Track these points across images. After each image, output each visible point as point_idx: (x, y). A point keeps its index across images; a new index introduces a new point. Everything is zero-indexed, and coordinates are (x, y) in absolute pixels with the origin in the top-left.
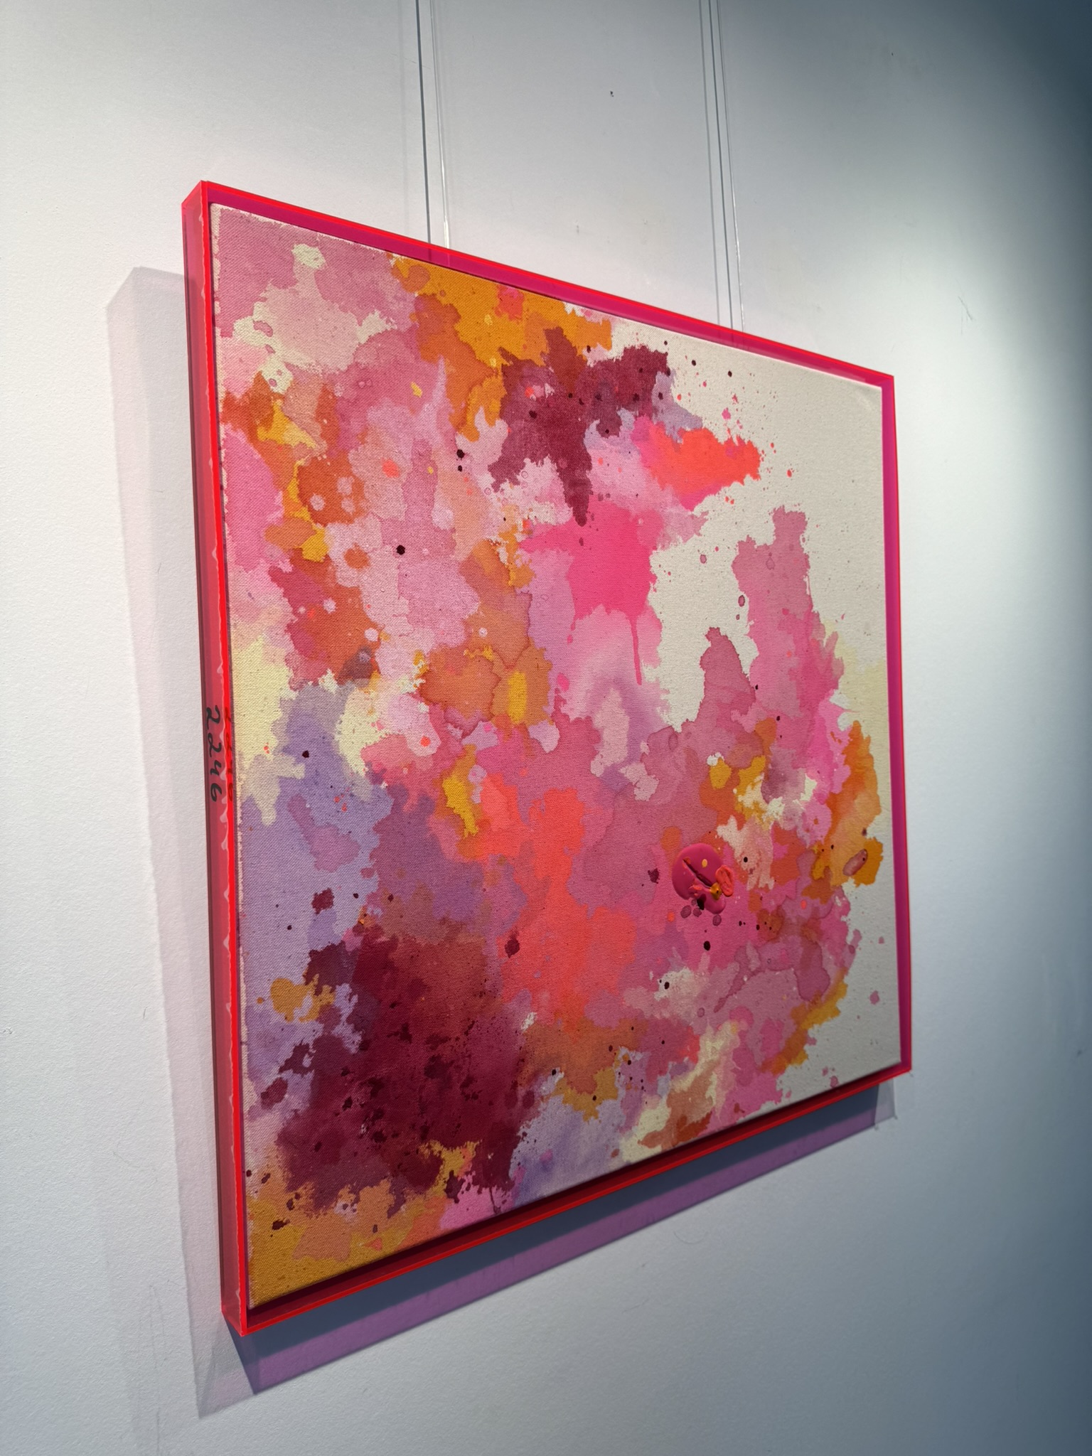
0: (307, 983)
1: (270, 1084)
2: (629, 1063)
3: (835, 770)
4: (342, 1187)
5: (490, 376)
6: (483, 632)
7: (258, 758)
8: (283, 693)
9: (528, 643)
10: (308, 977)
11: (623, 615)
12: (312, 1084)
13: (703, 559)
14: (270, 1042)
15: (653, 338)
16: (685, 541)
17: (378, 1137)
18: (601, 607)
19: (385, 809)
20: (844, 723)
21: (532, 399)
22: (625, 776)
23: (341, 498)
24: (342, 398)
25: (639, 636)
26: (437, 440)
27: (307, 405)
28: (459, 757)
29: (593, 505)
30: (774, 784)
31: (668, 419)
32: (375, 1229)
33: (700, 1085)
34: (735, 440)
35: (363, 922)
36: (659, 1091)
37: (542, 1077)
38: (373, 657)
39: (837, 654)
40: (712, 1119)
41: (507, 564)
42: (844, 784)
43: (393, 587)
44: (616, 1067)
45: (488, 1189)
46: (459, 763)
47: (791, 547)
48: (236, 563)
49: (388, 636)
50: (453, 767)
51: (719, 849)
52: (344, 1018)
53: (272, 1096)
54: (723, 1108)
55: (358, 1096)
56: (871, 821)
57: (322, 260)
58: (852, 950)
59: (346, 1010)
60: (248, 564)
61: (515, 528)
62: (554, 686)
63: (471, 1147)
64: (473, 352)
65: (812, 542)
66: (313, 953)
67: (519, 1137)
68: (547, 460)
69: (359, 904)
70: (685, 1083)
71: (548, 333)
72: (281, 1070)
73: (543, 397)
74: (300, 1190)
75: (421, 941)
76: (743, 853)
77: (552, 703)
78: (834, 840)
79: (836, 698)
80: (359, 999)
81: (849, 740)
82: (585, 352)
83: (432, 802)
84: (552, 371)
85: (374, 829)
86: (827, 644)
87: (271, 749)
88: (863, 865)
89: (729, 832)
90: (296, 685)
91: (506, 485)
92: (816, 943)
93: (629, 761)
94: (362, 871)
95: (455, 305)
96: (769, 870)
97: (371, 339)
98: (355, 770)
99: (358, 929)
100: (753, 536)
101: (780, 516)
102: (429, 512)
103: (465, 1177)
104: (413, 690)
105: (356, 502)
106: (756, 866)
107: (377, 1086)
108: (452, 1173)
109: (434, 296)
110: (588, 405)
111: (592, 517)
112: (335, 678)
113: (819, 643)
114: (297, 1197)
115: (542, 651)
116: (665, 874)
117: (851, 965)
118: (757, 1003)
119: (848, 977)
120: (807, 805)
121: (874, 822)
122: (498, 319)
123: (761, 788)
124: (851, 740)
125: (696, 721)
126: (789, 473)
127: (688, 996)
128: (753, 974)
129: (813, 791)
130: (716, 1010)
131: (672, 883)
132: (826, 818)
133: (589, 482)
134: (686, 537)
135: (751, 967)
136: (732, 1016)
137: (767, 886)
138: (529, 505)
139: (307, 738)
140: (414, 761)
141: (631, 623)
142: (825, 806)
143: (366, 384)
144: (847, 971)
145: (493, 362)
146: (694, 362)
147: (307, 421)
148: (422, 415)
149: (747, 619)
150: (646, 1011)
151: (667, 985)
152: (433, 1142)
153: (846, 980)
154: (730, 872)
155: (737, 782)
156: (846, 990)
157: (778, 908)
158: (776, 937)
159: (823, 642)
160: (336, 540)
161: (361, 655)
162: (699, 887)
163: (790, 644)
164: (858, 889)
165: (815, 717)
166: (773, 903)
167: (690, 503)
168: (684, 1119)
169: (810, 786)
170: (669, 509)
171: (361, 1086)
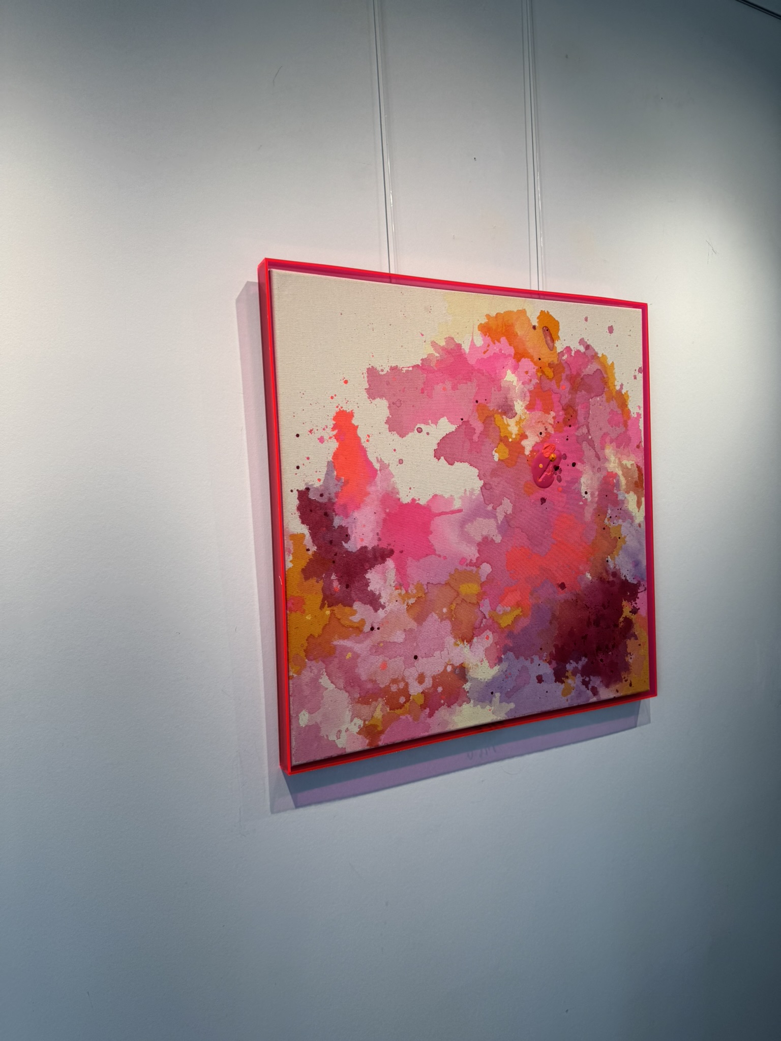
0: (564, 682)
1: (591, 692)
2: (611, 517)
3: (503, 352)
4: (625, 660)
5: (335, 614)
6: (444, 610)
7: (493, 713)
8: (472, 706)
9: (447, 584)
10: (562, 682)
11: (432, 522)
12: (594, 676)
13: (401, 461)
14: (580, 694)
15: (291, 503)
16: (393, 476)
17: (613, 646)
18: (430, 537)
19: (511, 654)
20: (479, 341)
21: (340, 587)
22: (502, 520)
23: (399, 689)
24: (359, 693)
25: (440, 511)
26: (368, 643)
27: (365, 710)
28: (493, 620)
29: (384, 545)
30: (507, 410)
31: (333, 489)
32: (640, 645)
33: (626, 472)
34: (335, 432)
35: (548, 661)
36: (623, 499)
37: (608, 568)
38: (457, 667)
39: (442, 343)
40: (639, 464)
41: (415, 599)
42: (510, 345)
43: (431, 659)
44: (611, 526)
45: (638, 594)
46: (495, 619)
47: (388, 383)
48: (428, 732)
49: (450, 661)
50: (497, 622)
51: (535, 454)
53: (595, 692)
54: (636, 456)
55: (601, 656)
56: (529, 320)
57: (304, 712)
58: (588, 347)
59: (574, 664)
60: (428, 727)
61: (400, 594)
62: (464, 567)
64: (326, 625)
65: (383, 366)
66: (556, 681)
67: (625, 579)
68: (368, 576)
69: (542, 663)
70: (623, 481)
72: (588, 689)
73: (339, 580)
74: (623, 677)
75: (556, 633)
76: (538, 435)
77: (472, 568)
78: (536, 359)
79: (466, 348)
80: (572, 660)
81: (488, 336)
82: (310, 553)
83: (508, 633)
84: (324, 575)
85: (518, 659)
86: (439, 353)
87: (491, 708)
88: (549, 329)
89: (528, 445)
90: (468, 702)
91: (382, 601)
92: (581, 379)
93: (495, 517)
94: (531, 663)
95: (306, 638)
96: (547, 415)
97: (332, 682)
98: (497, 671)
99: (550, 663)
100: (385, 419)
101: (373, 393)
102: (399, 644)
103: (633, 605)
104: (469, 645)
105: (400, 681)
106: (544, 426)
107: (599, 649)
108: (630, 612)
109: (305, 651)
110: (336, 549)
111: (389, 545)
112: (466, 683)
113: (437, 361)
114: (625, 678)
115: (451, 575)
116: (542, 493)
117: (594, 350)
118: (601, 429)
119: (599, 353)
120: (519, 380)
121: (529, 317)
122: (307, 612)
123: (510, 418)
124: (488, 334)
125: (478, 470)
126: (346, 382)
127: (592, 479)
128: (589, 431)
129: (512, 373)
130: (599, 459)
131: (547, 489)
132: (526, 363)
133: (372, 548)
134: (391, 475)
135: (586, 432)
136: (603, 448)
137: (553, 418)
138: (389, 586)
139: (486, 693)
140: (495, 643)
141: (436, 516)
142: (520, 363)
143: (351, 682)
144: (596, 354)
145: (328, 613)
146: (298, 467)
147: (372, 709)
148: (359, 652)
149: (428, 426)
150: (594, 507)
151: (586, 493)
152: (620, 622)
153: (600, 355)
154: (545, 446)
155: (506, 437)
156: (605, 355)
157: (563, 409)
158: (576, 411)
159: (437, 357)
160: (415, 689)
161: (457, 673)
162: (551, 469)
163: (439, 388)
164: (561, 338)
165: (476, 368)
166: (561, 413)
167: (374, 473)
168: (635, 483)
169: (510, 377)
170: (379, 488)
171: (597, 656)
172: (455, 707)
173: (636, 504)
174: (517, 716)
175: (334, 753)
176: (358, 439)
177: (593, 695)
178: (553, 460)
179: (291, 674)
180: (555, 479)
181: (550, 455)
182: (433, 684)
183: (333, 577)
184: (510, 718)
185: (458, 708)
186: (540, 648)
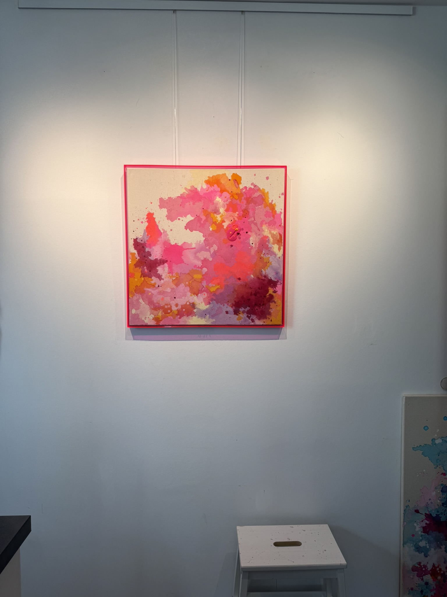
1: (251, 321)
2: (264, 254)
3: (215, 190)
4: (269, 311)
5: (145, 280)
6: (187, 283)
7: (206, 322)
8: (197, 317)
9: (188, 274)
10: (238, 315)
11: (183, 252)
12: (253, 315)
13: (171, 230)
14: (245, 321)
15: (131, 243)
16: (168, 235)
17: (263, 305)
18: (182, 257)
19: (214, 302)
20: (205, 186)
21: (148, 271)
22: (212, 253)
23: (168, 307)
24: (153, 307)
25: (187, 248)
26: (157, 290)
27: (155, 312)
28: (207, 288)
29: (164, 258)
30: (217, 212)
31: (146, 238)
32: (277, 306)
33: (273, 236)
34: (147, 220)
36: (271, 247)
37: (262, 274)
38: (191, 303)
39: (189, 188)
40: (280, 233)
41: (176, 278)
42: (218, 187)
43: (181, 299)
44: (264, 257)
45: (277, 285)
46: (208, 288)
47: (167, 203)
48: (179, 324)
49: (188, 301)
50: (209, 290)
51: (228, 228)
52: (244, 310)
53: (253, 321)
54: (278, 230)
55: (257, 308)
56: (227, 177)
57: (134, 309)
58: (255, 186)
60: (179, 322)
61: (169, 276)
62: (196, 269)
63: (269, 288)
64: (142, 283)
65: (165, 197)
66: (234, 314)
67: (271, 279)
68: (157, 268)
69: (228, 306)
70: (271, 239)
71: (136, 267)
72: (250, 319)
73: (147, 269)
74: (267, 317)
75: (235, 296)
76: (230, 221)
77: (199, 269)
78: (230, 191)
79: (199, 189)
80: (242, 307)
82: (137, 259)
83: (214, 294)
84: (142, 267)
85: (217, 304)
86: (187, 192)
87: (205, 320)
88: (237, 180)
89: (225, 225)
90: (195, 316)
91: (163, 277)
92: (252, 199)
93: (210, 252)
94: (223, 306)
95: (135, 286)
96: (235, 213)
97: (144, 302)
98: (208, 307)
99: (232, 307)
100: (166, 215)
101: (161, 207)
102: (168, 292)
103: (274, 290)
104: (196, 296)
105: (169, 305)
106: (233, 217)
107: (256, 305)
108: (272, 292)
109: (134, 290)
110: (146, 259)
111: (166, 259)
112: (195, 309)
113: (187, 194)
114: (268, 318)
115: (190, 271)
116: (232, 243)
118: (261, 219)
119: (261, 188)
120: (222, 200)
122: (135, 278)
123: (217, 215)
124: (209, 184)
125: (203, 233)
126: (151, 203)
127: (255, 238)
128: (255, 219)
129: (219, 198)
130: (259, 230)
131: (234, 241)
132: (225, 194)
133: (160, 259)
135: (253, 220)
136: (262, 226)
137: (237, 214)
138: (165, 273)
139: (203, 314)
140: (208, 297)
141: (185, 250)
142: (223, 194)
143: (150, 302)
144: (259, 188)
145: (143, 279)
146: (134, 231)
147: (157, 312)
148: (154, 293)
149: (182, 218)
150: (256, 249)
151: (252, 244)
152: (267, 295)
153: (261, 189)
154: (233, 225)
155: (216, 222)
156: (264, 189)
157: (242, 211)
158: (248, 212)
160: (174, 309)
161: (191, 305)
162: (235, 234)
163: (187, 204)
164: (242, 183)
165: (203, 196)
166: (241, 212)
167: (161, 234)
168: (278, 240)
169: (218, 199)
170: (163, 239)
171: (255, 307)
172: (190, 317)
173: (278, 249)
174: (216, 324)
175: (144, 324)
176: (155, 222)
178: (236, 231)
179: (130, 297)
180: (238, 238)
181: (235, 229)
182: (181, 308)
183: (145, 268)
184: (213, 324)
185: (191, 317)
186: (228, 301)
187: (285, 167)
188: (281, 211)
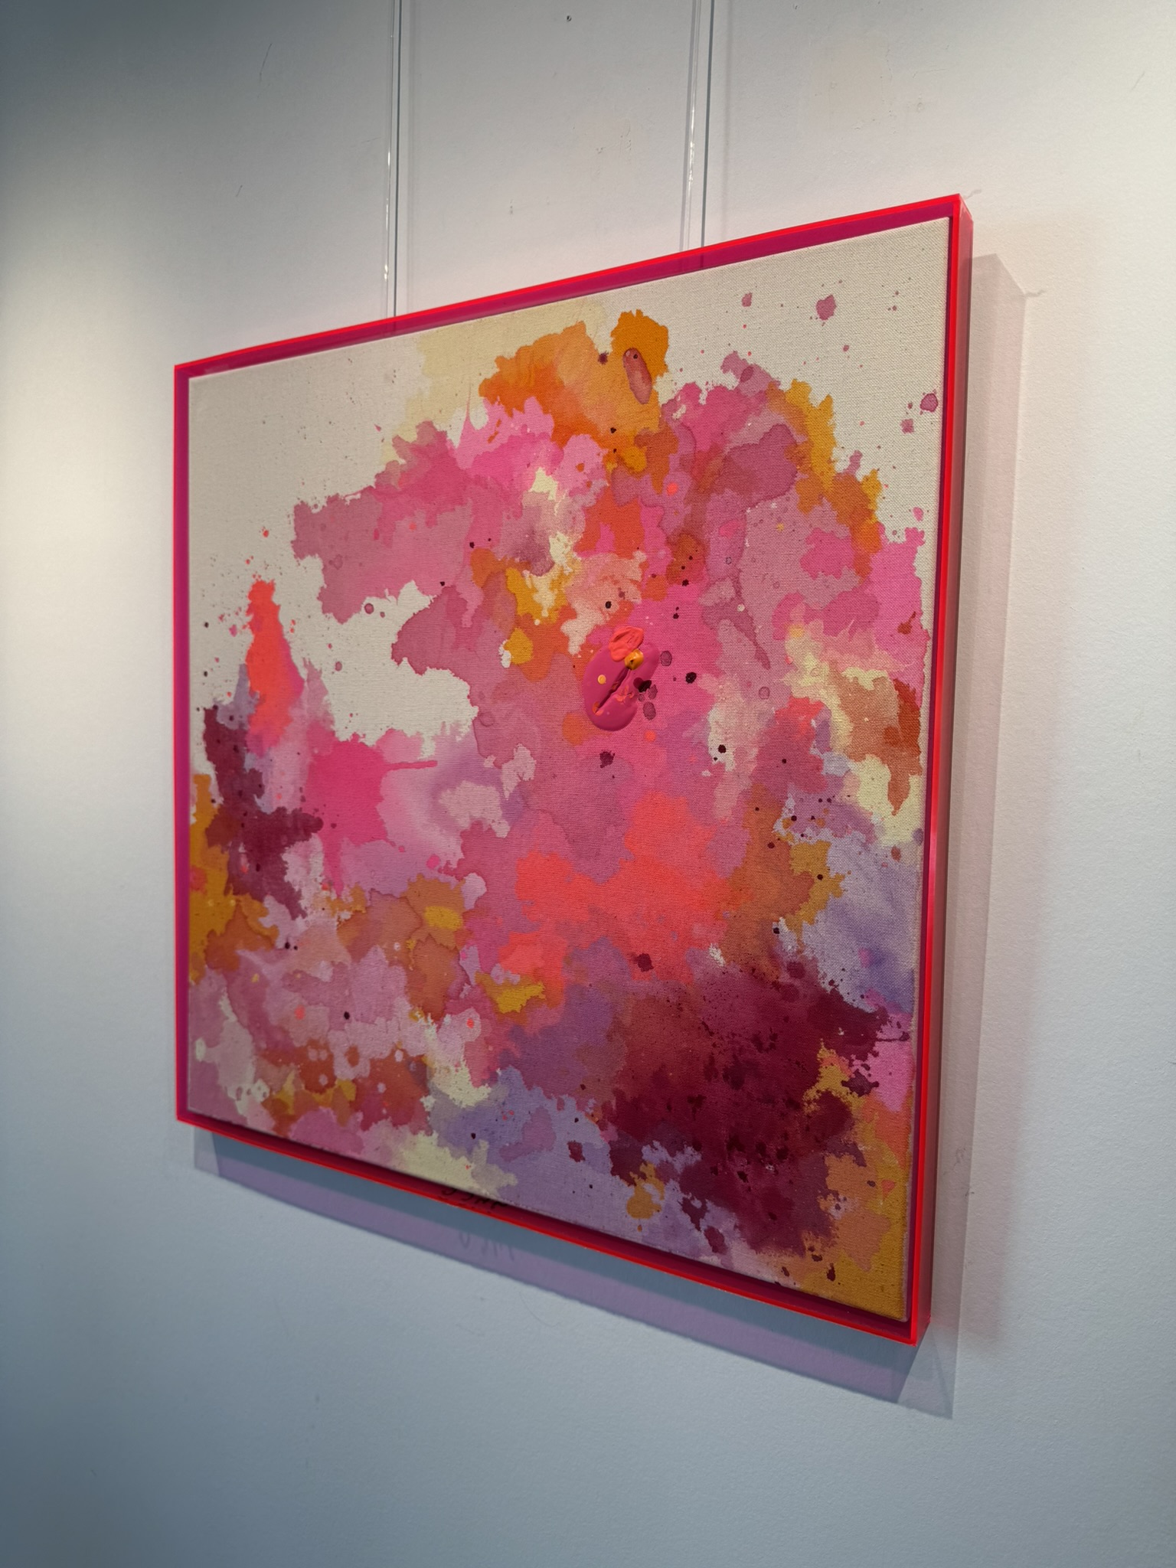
0: (635, 1185)
1: (707, 1241)
2: (794, 818)
3: (528, 430)
4: (818, 1204)
5: (241, 908)
6: (397, 946)
7: (474, 1175)
8: (435, 1143)
9: (404, 898)
10: (631, 1182)
11: (383, 780)
12: (717, 1204)
13: (338, 666)
14: (674, 1231)
15: (197, 727)
16: (326, 692)
17: (782, 1155)
18: (379, 807)
19: (515, 1074)
20: (481, 418)
21: (250, 867)
22: (512, 792)
23: (319, 1060)
24: (266, 1043)
25: (399, 761)
26: (281, 967)
27: (273, 1072)
28: (484, 992)
29: (308, 809)
30: (534, 557)
31: (247, 710)
32: (872, 1184)
33: (854, 698)
34: (249, 618)
35: (597, 1119)
36: (840, 773)
37: (777, 950)
38: (413, 1059)
39: (411, 436)
40: (903, 680)
41: (352, 912)
42: (546, 411)
43: (369, 1028)
44: (793, 840)
45: (877, 1044)
46: (488, 991)
47: (323, 527)
48: (359, 1153)
49: (401, 1042)
50: (492, 1001)
51: (592, 651)
53: (717, 1242)
54: (896, 656)
55: (740, 1164)
56: (592, 344)
57: (201, 1040)
58: (748, 372)
59: (664, 1154)
60: (360, 1147)
61: (328, 899)
62: (436, 874)
64: (230, 921)
65: (317, 498)
66: (613, 1173)
67: (833, 990)
68: (285, 857)
69: (584, 1120)
70: (841, 724)
71: (210, 843)
72: (698, 1228)
73: (247, 855)
74: (807, 1245)
75: (621, 1065)
76: (600, 609)
77: (450, 878)
78: (604, 428)
79: (455, 438)
80: (657, 1140)
81: (498, 404)
82: (215, 805)
83: (515, 1027)
84: (231, 844)
85: (529, 1090)
86: (405, 458)
87: (468, 1163)
88: (641, 351)
89: (577, 632)
90: (429, 1133)
91: (303, 903)
92: (725, 460)
93: (499, 785)
94: (559, 1109)
95: (206, 933)
96: (625, 561)
97: (234, 1011)
98: (486, 1096)
99: (602, 1126)
100: (317, 591)
101: (301, 549)
102: (323, 983)
103: (854, 1069)
105: (322, 1048)
106: (617, 586)
107: (735, 1143)
108: (844, 1083)
109: (205, 952)
110: (246, 806)
111: (317, 810)
112: (426, 1096)
113: (403, 473)
114: (812, 1249)
115: (411, 884)
116: (607, 742)
117: (768, 376)
118: (776, 585)
119: (784, 381)
120: (562, 487)
121: (592, 337)
122: (208, 894)
123: (537, 575)
124: (499, 398)
125: (469, 684)
126: (266, 534)
127: (741, 714)
128: (738, 593)
129: (547, 474)
130: (767, 665)
131: (617, 732)
132: (579, 447)
133: (294, 811)
134: (323, 691)
135: (729, 597)
136: (780, 636)
137: (641, 565)
138: (313, 881)
139: (463, 1132)
140: (485, 1038)
141: (389, 770)
142: (566, 450)
143: (256, 1021)
144: (774, 384)
145: (233, 903)
146: (206, 674)
147: (281, 1075)
148: (269, 977)
149: (383, 600)
150: (742, 787)
151: (722, 749)
152: (805, 1098)
153: (785, 386)
154: (617, 633)
156: (800, 384)
157: (668, 542)
158: (702, 546)
159: (402, 466)
160: (344, 1072)
161: (411, 1069)
162: (627, 687)
163: (403, 524)
164: (671, 367)
165: (472, 475)
166: (662, 553)
167: (299, 683)
168: (889, 733)
169: (543, 484)
170: (305, 713)
171: (731, 1159)
172: (405, 1129)
173: (886, 792)
174: (522, 1203)
175: (237, 1120)
176: (278, 627)
177: (711, 1248)
178: (632, 666)
179: (190, 979)
180: (640, 715)
181: (626, 654)
182: (371, 1075)
184: (506, 1201)
185: (409, 1135)
186: (583, 1087)
187: (948, 208)
188: (912, 522)
